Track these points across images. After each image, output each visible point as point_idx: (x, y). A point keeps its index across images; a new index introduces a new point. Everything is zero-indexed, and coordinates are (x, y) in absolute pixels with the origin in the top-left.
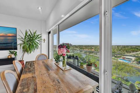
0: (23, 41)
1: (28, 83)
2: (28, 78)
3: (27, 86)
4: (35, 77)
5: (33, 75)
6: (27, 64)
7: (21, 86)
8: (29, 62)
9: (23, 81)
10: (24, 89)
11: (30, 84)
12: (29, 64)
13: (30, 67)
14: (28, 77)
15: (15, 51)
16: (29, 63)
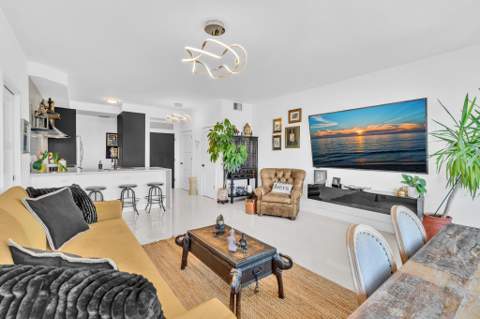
0: (451, 142)
1: (417, 300)
2: (428, 283)
3: (407, 305)
4: (459, 299)
5: (452, 286)
6: (451, 232)
7: (391, 291)
8: (464, 228)
9: (403, 281)
10: (393, 304)
11: (423, 306)
12: (458, 237)
13: (455, 249)
14: (427, 278)
15: (421, 176)
16: (457, 233)
